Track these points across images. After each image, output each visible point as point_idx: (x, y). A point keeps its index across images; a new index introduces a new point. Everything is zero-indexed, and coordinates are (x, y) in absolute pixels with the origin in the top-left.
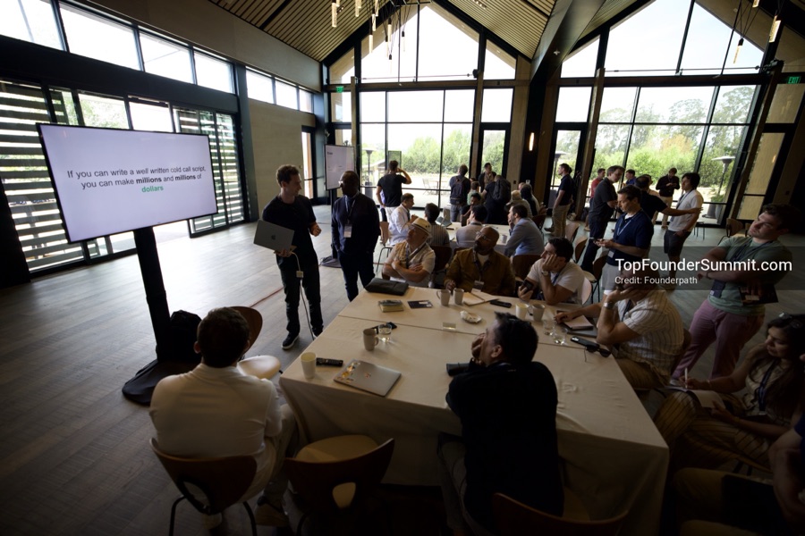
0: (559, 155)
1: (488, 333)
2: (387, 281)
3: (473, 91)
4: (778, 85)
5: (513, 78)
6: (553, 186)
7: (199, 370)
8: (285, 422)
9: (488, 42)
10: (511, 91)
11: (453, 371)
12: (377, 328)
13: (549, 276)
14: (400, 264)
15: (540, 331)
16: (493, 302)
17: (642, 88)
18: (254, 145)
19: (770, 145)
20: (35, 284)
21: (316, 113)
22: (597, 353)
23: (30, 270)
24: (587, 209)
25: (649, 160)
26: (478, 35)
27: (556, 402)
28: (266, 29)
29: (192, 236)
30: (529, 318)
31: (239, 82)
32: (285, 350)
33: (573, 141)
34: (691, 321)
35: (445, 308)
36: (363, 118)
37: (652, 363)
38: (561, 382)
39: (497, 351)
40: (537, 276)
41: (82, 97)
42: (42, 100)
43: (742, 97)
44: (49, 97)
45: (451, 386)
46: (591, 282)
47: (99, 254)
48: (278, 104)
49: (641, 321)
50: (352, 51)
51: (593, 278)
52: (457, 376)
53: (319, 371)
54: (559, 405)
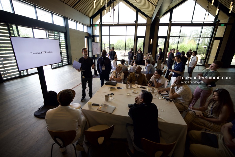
0: (159, 45)
1: (139, 96)
2: (111, 82)
3: (135, 27)
4: (219, 27)
5: (146, 23)
6: (157, 54)
7: (59, 107)
8: (83, 121)
9: (139, 13)
10: (145, 27)
11: (130, 106)
12: (108, 95)
13: (156, 80)
14: (114, 77)
15: (153, 95)
16: (141, 87)
17: (182, 27)
18: (71, 42)
19: (216, 43)
20: (5, 83)
21: (89, 32)
22: (169, 101)
23: (3, 79)
24: (167, 61)
25: (184, 47)
26: (136, 10)
27: (158, 114)
28: (74, 8)
29: (52, 69)
30: (150, 91)
31: (66, 23)
32: (81, 102)
33: (163, 41)
34: (194, 92)
35: (127, 89)
36: (103, 34)
37: (184, 103)
38: (159, 109)
39: (142, 100)
40: (153, 80)
41: (18, 27)
42: (6, 28)
43: (209, 29)
44: (8, 27)
45: (130, 110)
46: (168, 82)
47: (24, 74)
48: (78, 30)
49: (181, 92)
50: (100, 14)
51: (168, 80)
52: (131, 107)
53: (93, 107)
54: (158, 115)
